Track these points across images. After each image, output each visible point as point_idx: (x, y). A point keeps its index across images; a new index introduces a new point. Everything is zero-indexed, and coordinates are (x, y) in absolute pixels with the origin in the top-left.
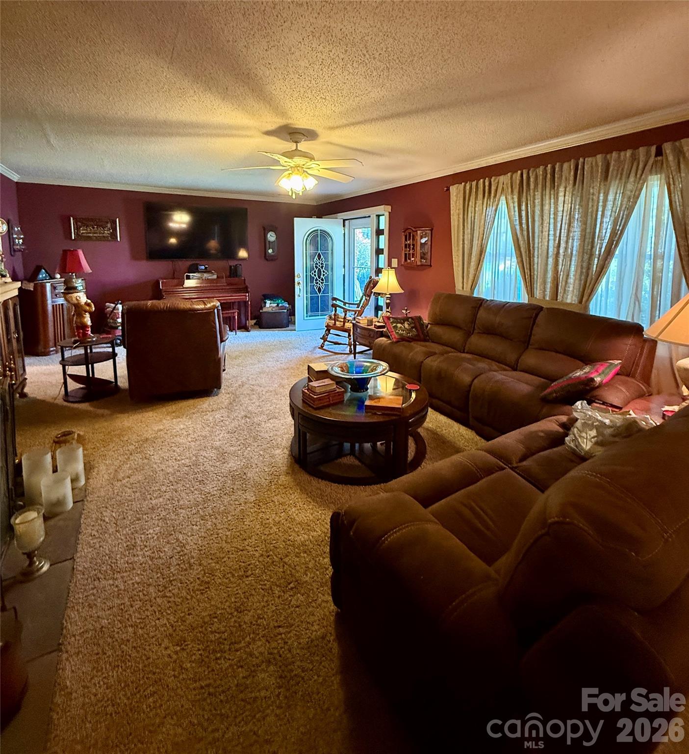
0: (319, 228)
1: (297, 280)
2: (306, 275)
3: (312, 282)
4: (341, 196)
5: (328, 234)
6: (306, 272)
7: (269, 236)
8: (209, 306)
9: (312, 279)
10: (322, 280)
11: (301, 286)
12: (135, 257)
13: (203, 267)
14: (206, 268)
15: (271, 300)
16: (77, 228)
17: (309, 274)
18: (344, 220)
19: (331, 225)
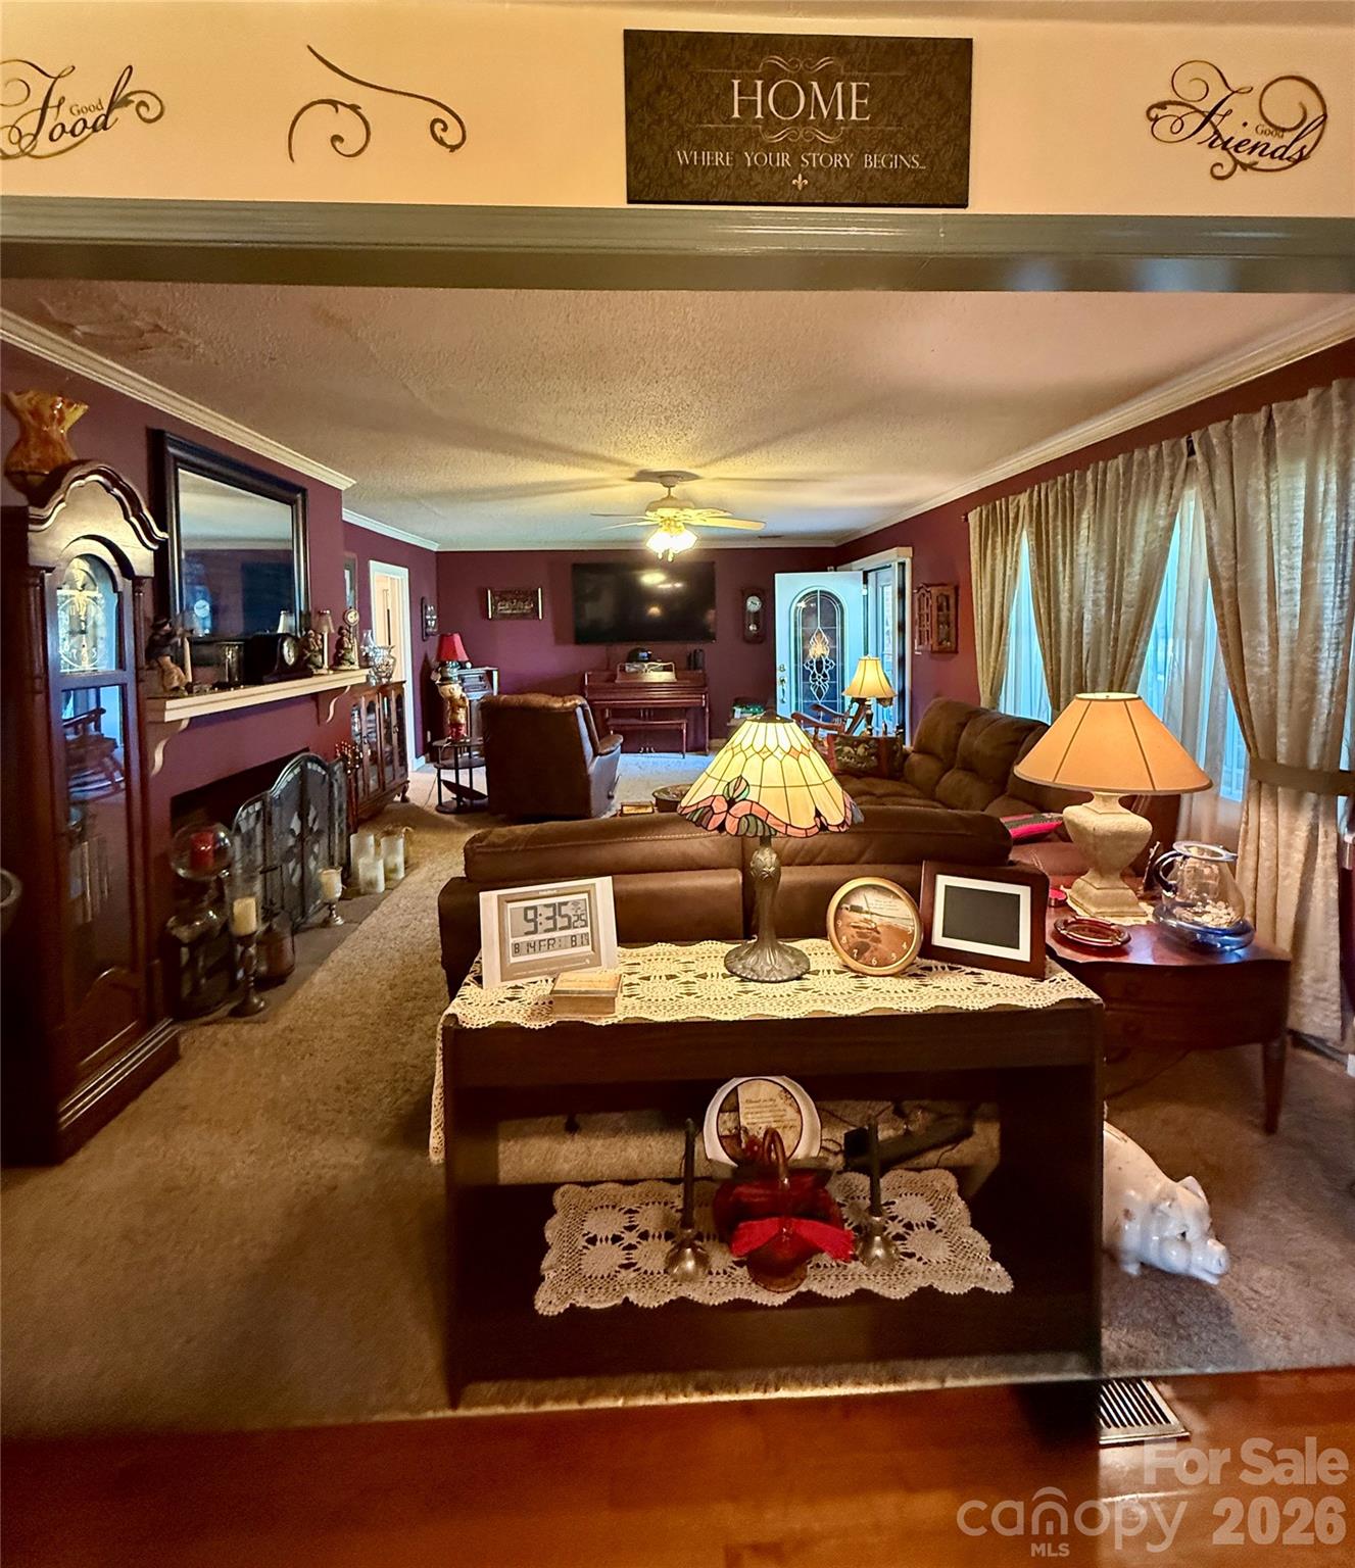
0: (819, 589)
1: (779, 674)
2: (796, 668)
3: (806, 678)
4: (858, 531)
5: (836, 598)
6: (796, 662)
7: (749, 603)
8: (568, 704)
9: (806, 674)
10: (825, 675)
11: (786, 686)
12: (559, 639)
13: (645, 654)
14: (649, 656)
15: (741, 707)
16: (494, 604)
17: (800, 665)
18: (866, 574)
19: (841, 583)
